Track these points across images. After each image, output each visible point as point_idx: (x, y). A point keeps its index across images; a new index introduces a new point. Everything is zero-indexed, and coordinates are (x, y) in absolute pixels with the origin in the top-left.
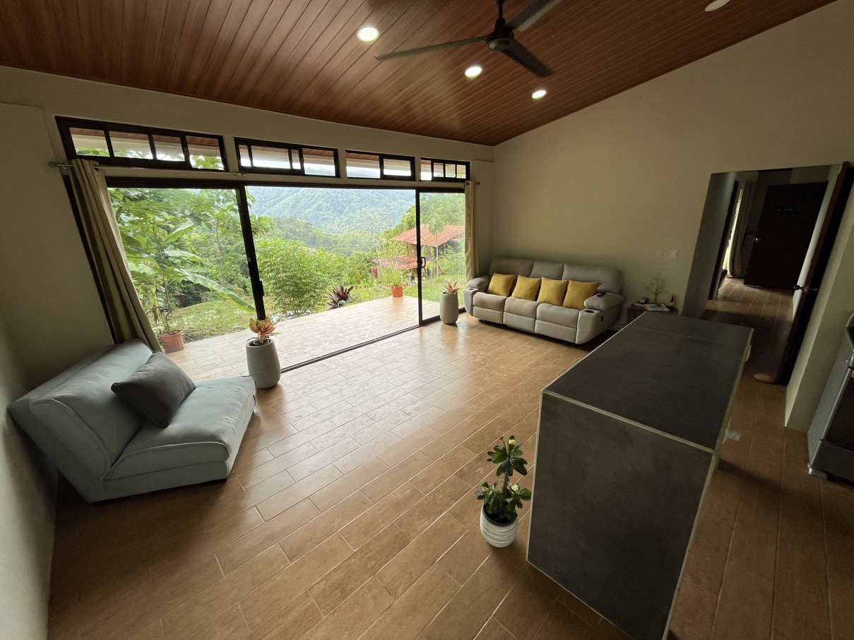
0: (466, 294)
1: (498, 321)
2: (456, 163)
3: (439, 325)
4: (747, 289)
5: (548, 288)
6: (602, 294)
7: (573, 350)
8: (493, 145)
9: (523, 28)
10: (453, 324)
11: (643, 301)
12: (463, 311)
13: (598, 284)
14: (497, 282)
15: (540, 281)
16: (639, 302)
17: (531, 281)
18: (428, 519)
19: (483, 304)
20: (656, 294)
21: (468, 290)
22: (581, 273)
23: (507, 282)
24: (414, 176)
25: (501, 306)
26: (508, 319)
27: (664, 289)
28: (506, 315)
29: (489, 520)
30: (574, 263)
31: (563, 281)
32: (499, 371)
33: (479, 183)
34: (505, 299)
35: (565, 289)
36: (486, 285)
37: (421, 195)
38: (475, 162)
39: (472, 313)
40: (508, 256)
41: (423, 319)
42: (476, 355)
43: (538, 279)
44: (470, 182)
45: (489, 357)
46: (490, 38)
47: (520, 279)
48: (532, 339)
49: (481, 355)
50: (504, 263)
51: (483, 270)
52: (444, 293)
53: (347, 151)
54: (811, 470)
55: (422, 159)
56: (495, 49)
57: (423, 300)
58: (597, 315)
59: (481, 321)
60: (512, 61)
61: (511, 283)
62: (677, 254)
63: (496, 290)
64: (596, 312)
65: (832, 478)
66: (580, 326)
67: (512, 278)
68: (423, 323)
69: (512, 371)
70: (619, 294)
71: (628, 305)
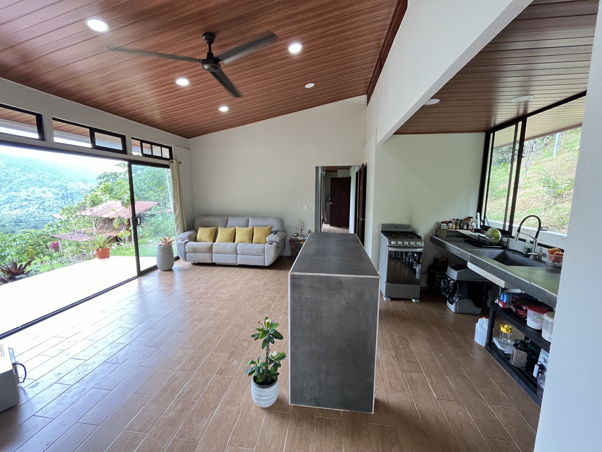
0: (179, 245)
1: (209, 261)
2: (162, 146)
3: (157, 272)
4: (332, 228)
5: (241, 233)
6: (275, 233)
7: (265, 270)
8: (188, 138)
9: (227, 62)
10: (170, 270)
11: (296, 235)
12: (178, 258)
13: (271, 228)
14: (203, 233)
15: (235, 229)
16: (294, 236)
17: (229, 230)
18: (207, 417)
19: (195, 251)
20: (301, 230)
21: (180, 241)
22: (260, 222)
23: (211, 233)
24: (124, 151)
25: (210, 249)
26: (216, 259)
27: (305, 227)
28: (214, 255)
29: (260, 387)
30: (255, 216)
31: (250, 228)
32: (221, 294)
33: (181, 163)
34: (212, 245)
35: (252, 232)
36: (194, 236)
37: (133, 166)
38: (176, 147)
39: (185, 259)
40: (208, 215)
41: (142, 269)
42: (199, 288)
43: (233, 228)
44: (174, 161)
45: (210, 286)
46: (204, 62)
47: (220, 229)
48: (237, 269)
49: (203, 287)
50: (206, 219)
51: (190, 225)
52: (160, 245)
53: (54, 119)
54: (385, 298)
55: (133, 138)
56: (208, 70)
57: (140, 258)
58: (276, 245)
59: (194, 264)
60: (216, 81)
61: (214, 233)
62: (308, 207)
63: (203, 239)
64: (275, 244)
65: (393, 299)
66: (267, 254)
67: (214, 229)
68: (141, 274)
69: (231, 292)
70: (283, 232)
71: (288, 238)
